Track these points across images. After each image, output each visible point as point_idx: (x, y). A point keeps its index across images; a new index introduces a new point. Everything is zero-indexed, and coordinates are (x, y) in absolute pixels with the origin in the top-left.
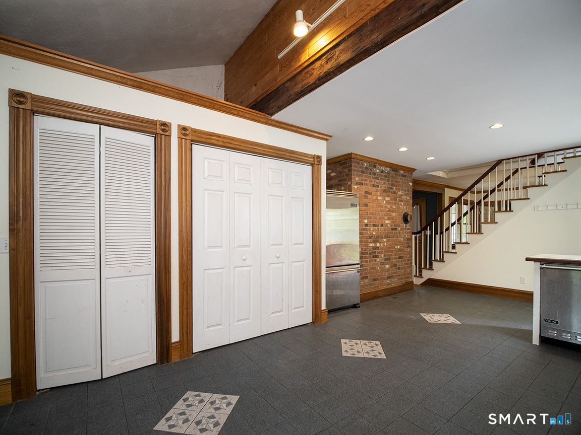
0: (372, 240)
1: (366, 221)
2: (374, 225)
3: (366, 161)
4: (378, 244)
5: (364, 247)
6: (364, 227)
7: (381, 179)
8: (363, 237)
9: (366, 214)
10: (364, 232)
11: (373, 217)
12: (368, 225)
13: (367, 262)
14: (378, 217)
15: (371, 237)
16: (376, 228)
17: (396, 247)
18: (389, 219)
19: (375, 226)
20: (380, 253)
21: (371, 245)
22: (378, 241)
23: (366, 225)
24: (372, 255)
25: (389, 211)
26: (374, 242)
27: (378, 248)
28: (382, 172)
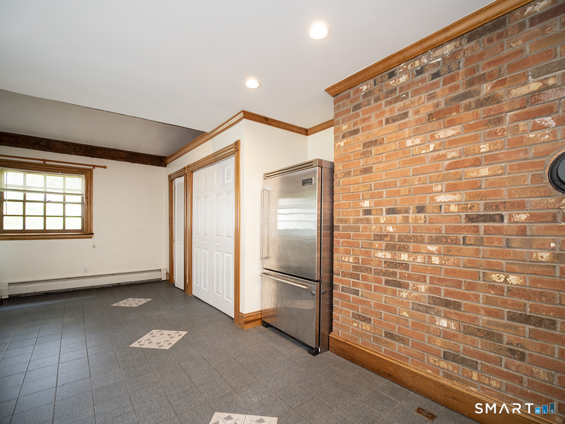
0: (384, 243)
1: (366, 204)
2: (391, 211)
3: (363, 82)
4: (404, 257)
5: (361, 257)
6: (361, 217)
7: (415, 93)
8: (358, 235)
9: (366, 188)
10: (361, 226)
11: (388, 193)
12: (373, 212)
13: (368, 287)
14: (404, 190)
15: (380, 237)
16: (399, 217)
17: (494, 277)
18: (451, 189)
19: (396, 213)
20: (410, 277)
21: (380, 255)
22: (404, 249)
23: (368, 212)
24: (383, 278)
25: (451, 167)
26: (388, 248)
27: (405, 266)
28: (420, 72)
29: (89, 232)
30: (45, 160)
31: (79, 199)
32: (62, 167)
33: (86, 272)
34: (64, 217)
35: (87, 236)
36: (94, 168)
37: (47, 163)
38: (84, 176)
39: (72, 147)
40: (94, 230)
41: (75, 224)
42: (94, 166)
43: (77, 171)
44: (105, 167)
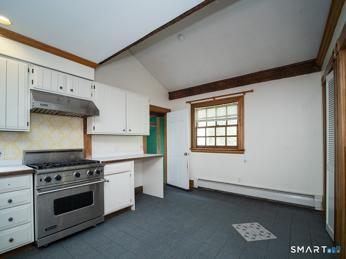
29: (242, 149)
31: (235, 122)
32: (224, 99)
33: (239, 181)
34: (226, 136)
35: (241, 152)
36: (245, 94)
37: (216, 99)
39: (229, 82)
40: (246, 147)
42: (244, 93)
43: (233, 100)
44: (252, 91)
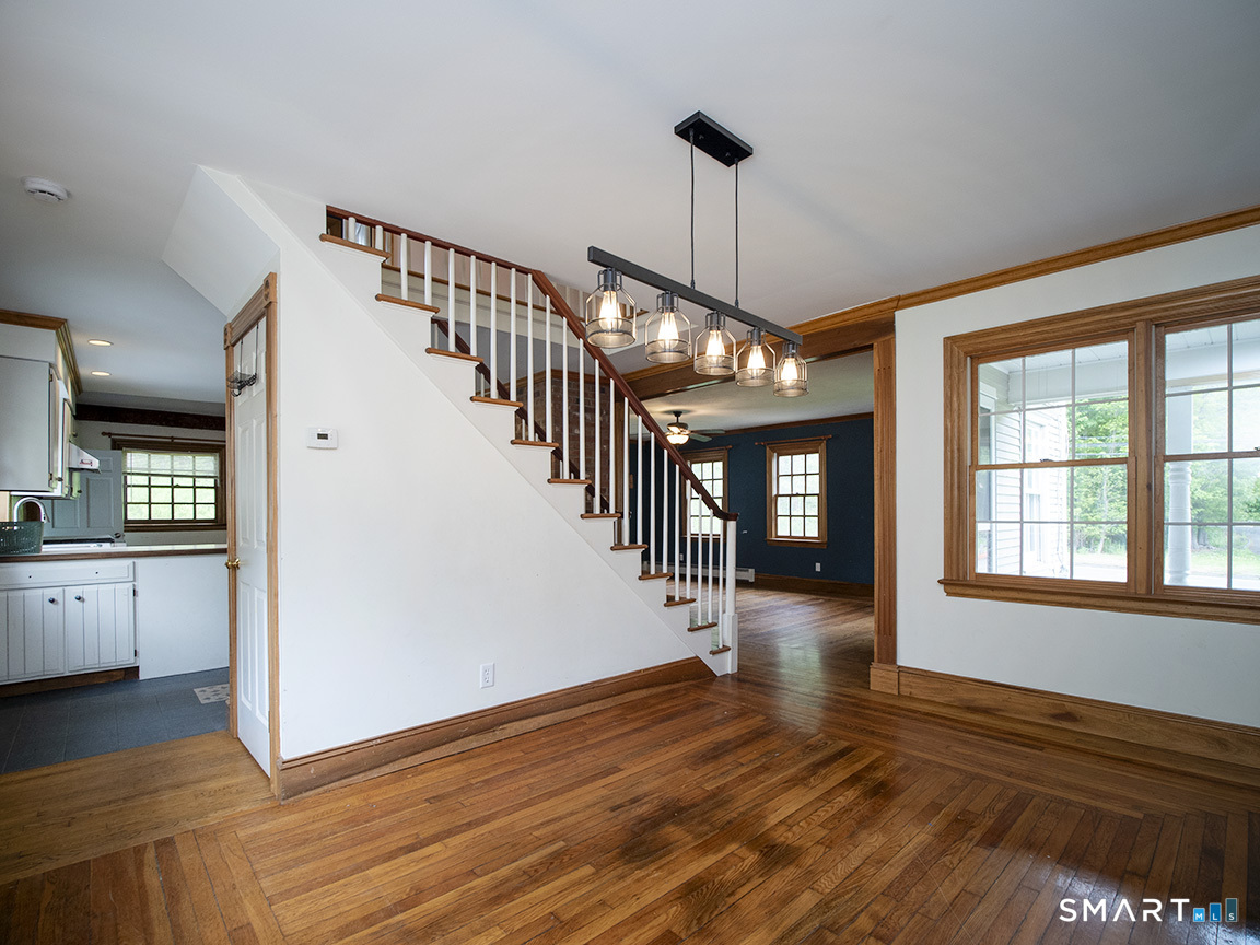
29: (223, 522)
30: (172, 438)
31: (211, 482)
34: (195, 504)
35: (221, 527)
37: (175, 440)
38: (217, 454)
41: (208, 513)
